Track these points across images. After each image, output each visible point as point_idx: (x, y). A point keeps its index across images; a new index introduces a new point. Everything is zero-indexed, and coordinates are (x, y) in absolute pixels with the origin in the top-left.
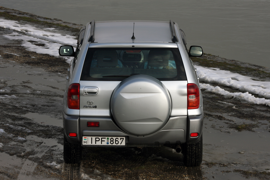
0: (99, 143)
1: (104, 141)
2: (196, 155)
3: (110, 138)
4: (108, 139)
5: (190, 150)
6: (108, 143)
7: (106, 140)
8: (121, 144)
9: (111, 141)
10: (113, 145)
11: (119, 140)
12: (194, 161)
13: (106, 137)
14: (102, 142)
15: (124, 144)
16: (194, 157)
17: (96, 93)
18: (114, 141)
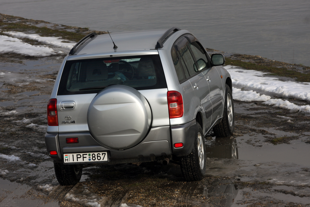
0: (80, 160)
1: (86, 157)
2: (191, 168)
3: (91, 154)
4: (89, 155)
5: (185, 163)
6: (90, 160)
7: (87, 156)
8: (103, 160)
9: (93, 157)
10: (95, 161)
11: (101, 156)
12: (191, 175)
13: (88, 154)
14: (84, 158)
15: (106, 159)
16: (190, 171)
17: (73, 107)
18: (96, 157)
